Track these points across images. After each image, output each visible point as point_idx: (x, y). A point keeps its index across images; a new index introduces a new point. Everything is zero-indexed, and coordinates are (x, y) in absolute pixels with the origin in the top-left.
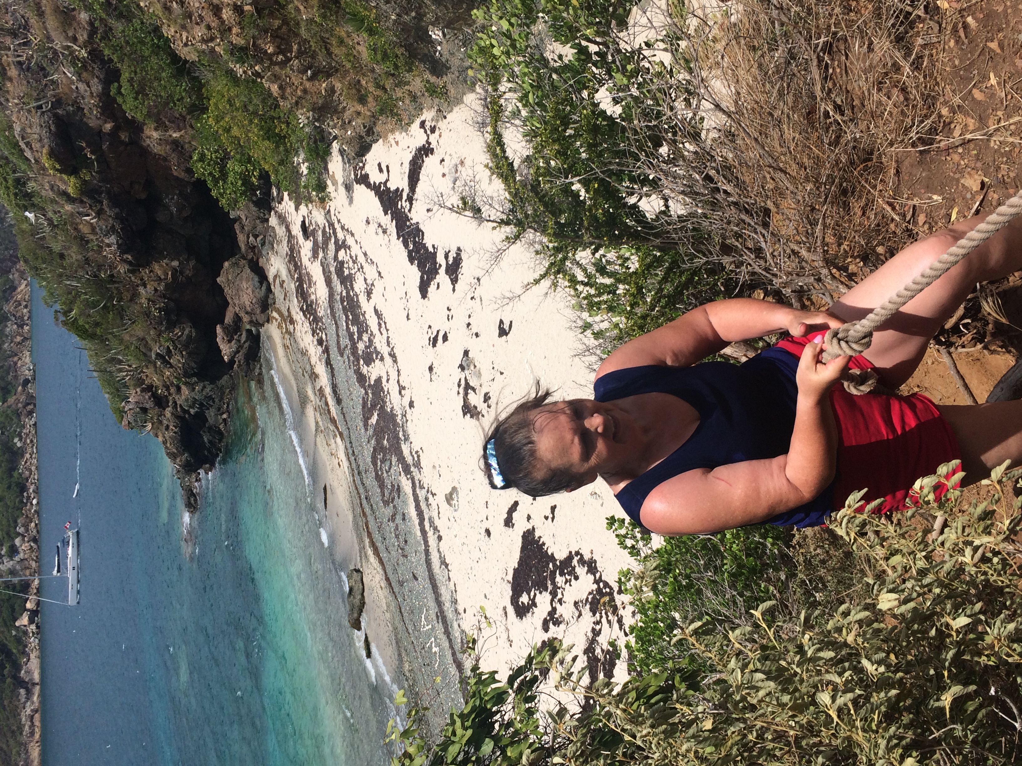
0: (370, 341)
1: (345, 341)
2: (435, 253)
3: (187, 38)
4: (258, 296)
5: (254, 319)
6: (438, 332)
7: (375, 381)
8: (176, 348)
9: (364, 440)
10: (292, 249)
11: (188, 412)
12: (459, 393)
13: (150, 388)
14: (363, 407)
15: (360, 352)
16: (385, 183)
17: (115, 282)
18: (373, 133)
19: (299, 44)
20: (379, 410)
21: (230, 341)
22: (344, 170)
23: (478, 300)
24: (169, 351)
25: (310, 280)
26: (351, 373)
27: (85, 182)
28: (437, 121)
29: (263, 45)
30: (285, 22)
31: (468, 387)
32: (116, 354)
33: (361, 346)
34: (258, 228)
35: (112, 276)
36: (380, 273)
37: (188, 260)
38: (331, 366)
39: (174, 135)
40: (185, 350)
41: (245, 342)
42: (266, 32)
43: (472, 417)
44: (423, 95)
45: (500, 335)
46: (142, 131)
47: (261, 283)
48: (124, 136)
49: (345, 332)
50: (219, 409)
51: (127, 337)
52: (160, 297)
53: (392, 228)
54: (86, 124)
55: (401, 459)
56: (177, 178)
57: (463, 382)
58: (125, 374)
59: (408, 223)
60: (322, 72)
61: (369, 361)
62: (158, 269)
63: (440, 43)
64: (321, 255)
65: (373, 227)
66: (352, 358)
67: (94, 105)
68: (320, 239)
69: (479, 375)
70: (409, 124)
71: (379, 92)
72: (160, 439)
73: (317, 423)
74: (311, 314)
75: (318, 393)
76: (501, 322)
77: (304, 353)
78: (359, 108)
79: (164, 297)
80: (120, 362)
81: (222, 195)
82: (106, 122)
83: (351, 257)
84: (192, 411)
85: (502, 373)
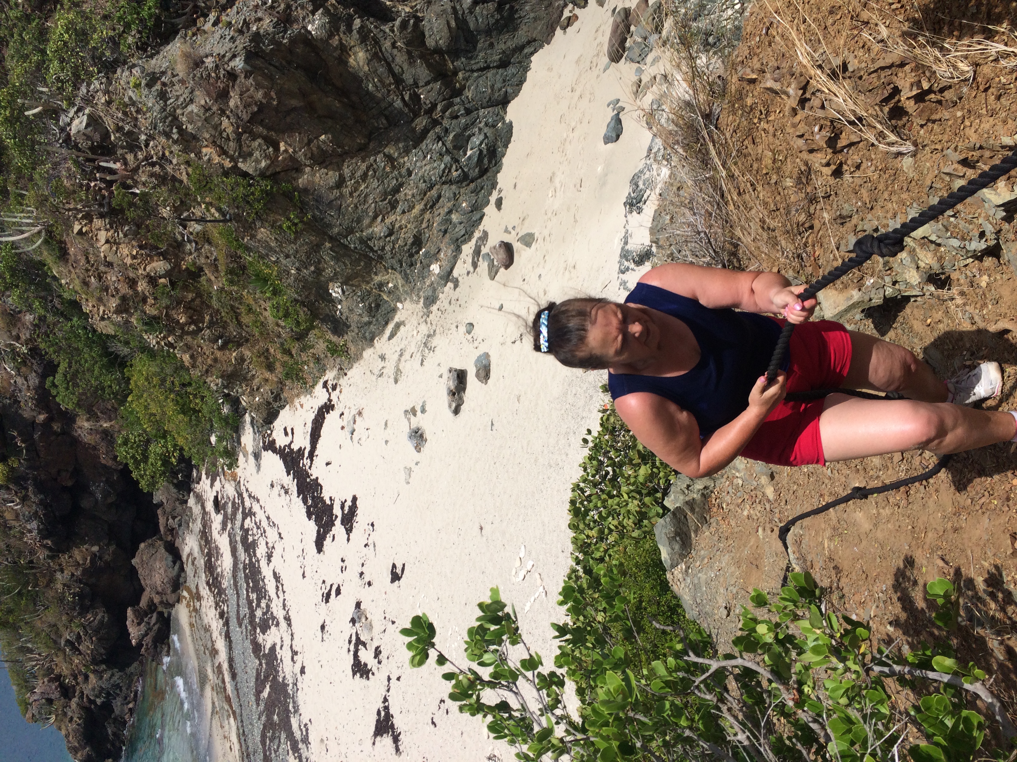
0: (268, 606)
1: (245, 610)
2: (332, 505)
3: (104, 311)
4: (170, 575)
5: (164, 599)
6: (331, 586)
7: (270, 649)
8: (86, 633)
9: (255, 717)
10: (204, 526)
11: (94, 702)
12: (349, 651)
13: (58, 678)
14: (257, 679)
15: (257, 620)
16: (289, 446)
17: (32, 568)
18: (280, 399)
19: (211, 316)
20: (271, 681)
21: (139, 624)
22: (254, 440)
23: (371, 547)
24: (79, 637)
25: (218, 553)
26: (248, 644)
27: (12, 469)
28: (339, 378)
29: (175, 316)
30: (199, 295)
31: (359, 642)
32: (27, 642)
33: (259, 613)
34: (177, 511)
35: (31, 562)
36: (280, 534)
37: (108, 545)
38: (230, 638)
39: (105, 425)
40: (95, 635)
41: (154, 625)
42: (179, 303)
43: (361, 676)
44: (326, 356)
45: (393, 581)
46: (74, 422)
47: (174, 563)
48: (56, 427)
49: (245, 601)
50: (126, 698)
51: (38, 624)
52: (76, 581)
53: (294, 489)
54: (21, 415)
55: (290, 735)
56: (105, 466)
57: (354, 638)
58: (34, 663)
59: (308, 480)
60: (232, 342)
61: (265, 628)
62: (77, 554)
63: (340, 302)
64: (229, 526)
65: (277, 488)
66: (249, 628)
67: (30, 398)
68: (229, 510)
69: (370, 627)
70: (313, 386)
71: (286, 358)
72: (63, 732)
73: (213, 703)
74: (216, 587)
75: (216, 670)
76: (394, 566)
77: (207, 629)
78: (267, 375)
79: (80, 581)
80: (30, 651)
81: (142, 476)
82: (40, 413)
83: (256, 523)
84: (99, 701)
85: (393, 623)
